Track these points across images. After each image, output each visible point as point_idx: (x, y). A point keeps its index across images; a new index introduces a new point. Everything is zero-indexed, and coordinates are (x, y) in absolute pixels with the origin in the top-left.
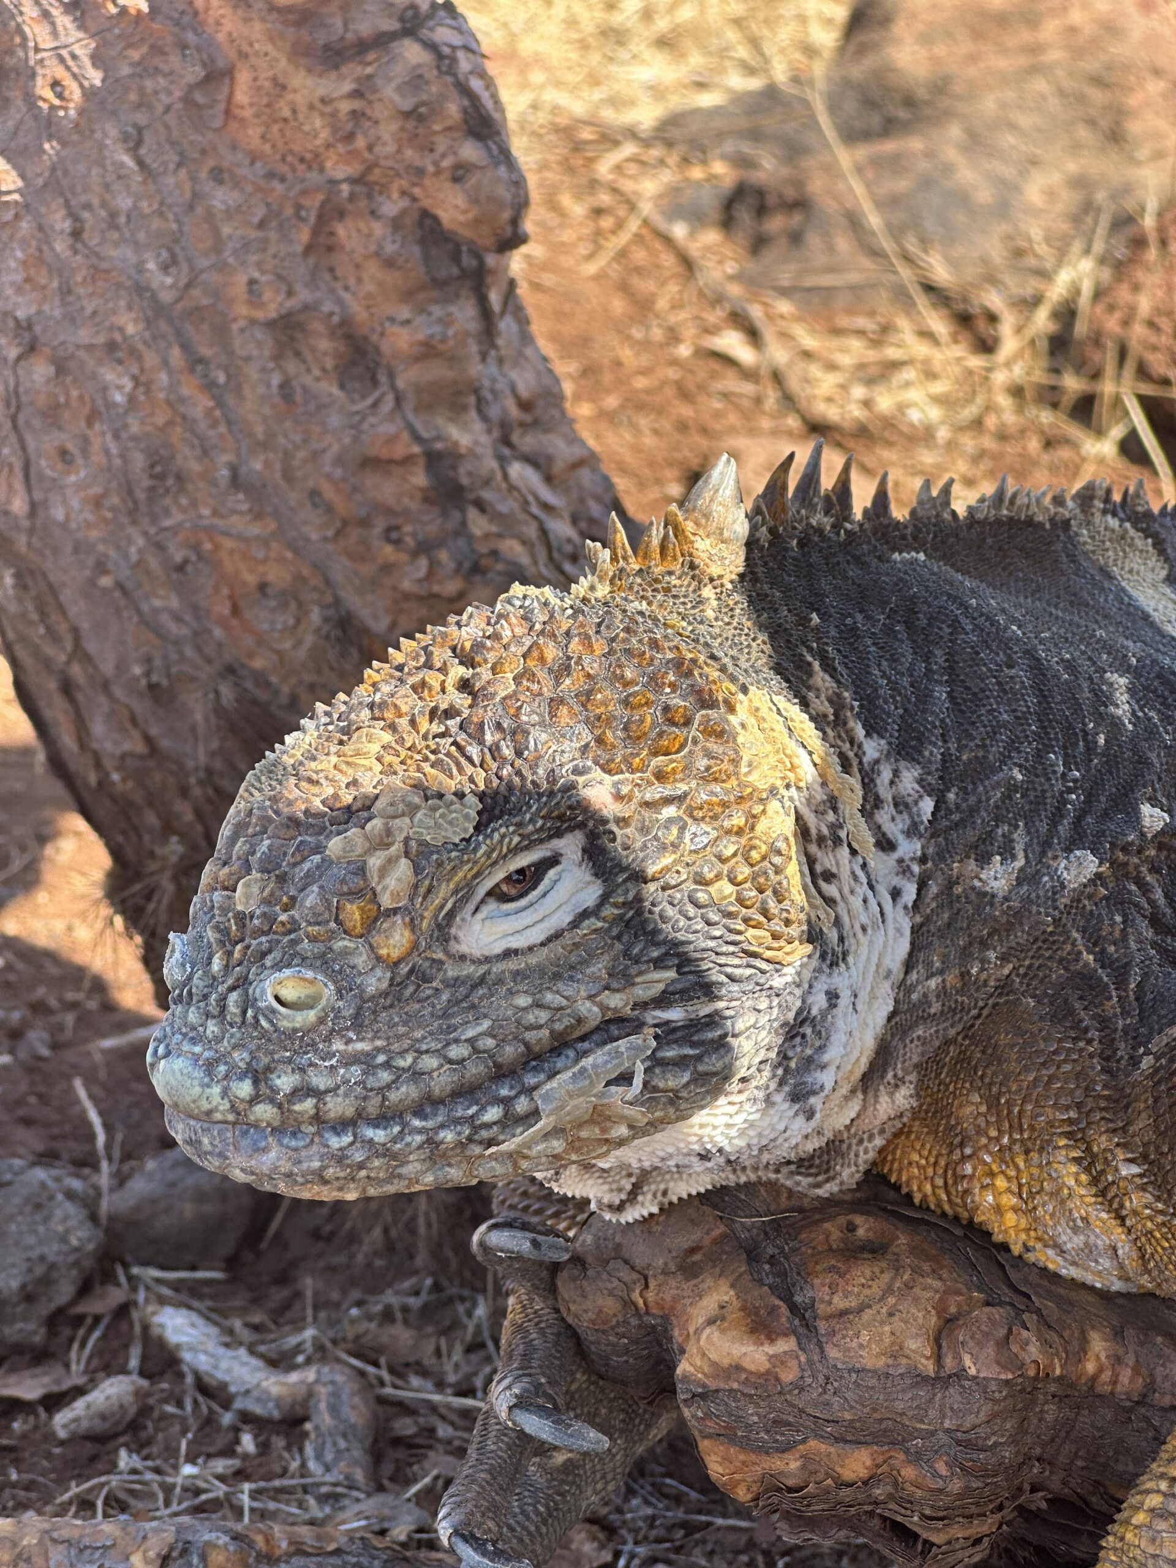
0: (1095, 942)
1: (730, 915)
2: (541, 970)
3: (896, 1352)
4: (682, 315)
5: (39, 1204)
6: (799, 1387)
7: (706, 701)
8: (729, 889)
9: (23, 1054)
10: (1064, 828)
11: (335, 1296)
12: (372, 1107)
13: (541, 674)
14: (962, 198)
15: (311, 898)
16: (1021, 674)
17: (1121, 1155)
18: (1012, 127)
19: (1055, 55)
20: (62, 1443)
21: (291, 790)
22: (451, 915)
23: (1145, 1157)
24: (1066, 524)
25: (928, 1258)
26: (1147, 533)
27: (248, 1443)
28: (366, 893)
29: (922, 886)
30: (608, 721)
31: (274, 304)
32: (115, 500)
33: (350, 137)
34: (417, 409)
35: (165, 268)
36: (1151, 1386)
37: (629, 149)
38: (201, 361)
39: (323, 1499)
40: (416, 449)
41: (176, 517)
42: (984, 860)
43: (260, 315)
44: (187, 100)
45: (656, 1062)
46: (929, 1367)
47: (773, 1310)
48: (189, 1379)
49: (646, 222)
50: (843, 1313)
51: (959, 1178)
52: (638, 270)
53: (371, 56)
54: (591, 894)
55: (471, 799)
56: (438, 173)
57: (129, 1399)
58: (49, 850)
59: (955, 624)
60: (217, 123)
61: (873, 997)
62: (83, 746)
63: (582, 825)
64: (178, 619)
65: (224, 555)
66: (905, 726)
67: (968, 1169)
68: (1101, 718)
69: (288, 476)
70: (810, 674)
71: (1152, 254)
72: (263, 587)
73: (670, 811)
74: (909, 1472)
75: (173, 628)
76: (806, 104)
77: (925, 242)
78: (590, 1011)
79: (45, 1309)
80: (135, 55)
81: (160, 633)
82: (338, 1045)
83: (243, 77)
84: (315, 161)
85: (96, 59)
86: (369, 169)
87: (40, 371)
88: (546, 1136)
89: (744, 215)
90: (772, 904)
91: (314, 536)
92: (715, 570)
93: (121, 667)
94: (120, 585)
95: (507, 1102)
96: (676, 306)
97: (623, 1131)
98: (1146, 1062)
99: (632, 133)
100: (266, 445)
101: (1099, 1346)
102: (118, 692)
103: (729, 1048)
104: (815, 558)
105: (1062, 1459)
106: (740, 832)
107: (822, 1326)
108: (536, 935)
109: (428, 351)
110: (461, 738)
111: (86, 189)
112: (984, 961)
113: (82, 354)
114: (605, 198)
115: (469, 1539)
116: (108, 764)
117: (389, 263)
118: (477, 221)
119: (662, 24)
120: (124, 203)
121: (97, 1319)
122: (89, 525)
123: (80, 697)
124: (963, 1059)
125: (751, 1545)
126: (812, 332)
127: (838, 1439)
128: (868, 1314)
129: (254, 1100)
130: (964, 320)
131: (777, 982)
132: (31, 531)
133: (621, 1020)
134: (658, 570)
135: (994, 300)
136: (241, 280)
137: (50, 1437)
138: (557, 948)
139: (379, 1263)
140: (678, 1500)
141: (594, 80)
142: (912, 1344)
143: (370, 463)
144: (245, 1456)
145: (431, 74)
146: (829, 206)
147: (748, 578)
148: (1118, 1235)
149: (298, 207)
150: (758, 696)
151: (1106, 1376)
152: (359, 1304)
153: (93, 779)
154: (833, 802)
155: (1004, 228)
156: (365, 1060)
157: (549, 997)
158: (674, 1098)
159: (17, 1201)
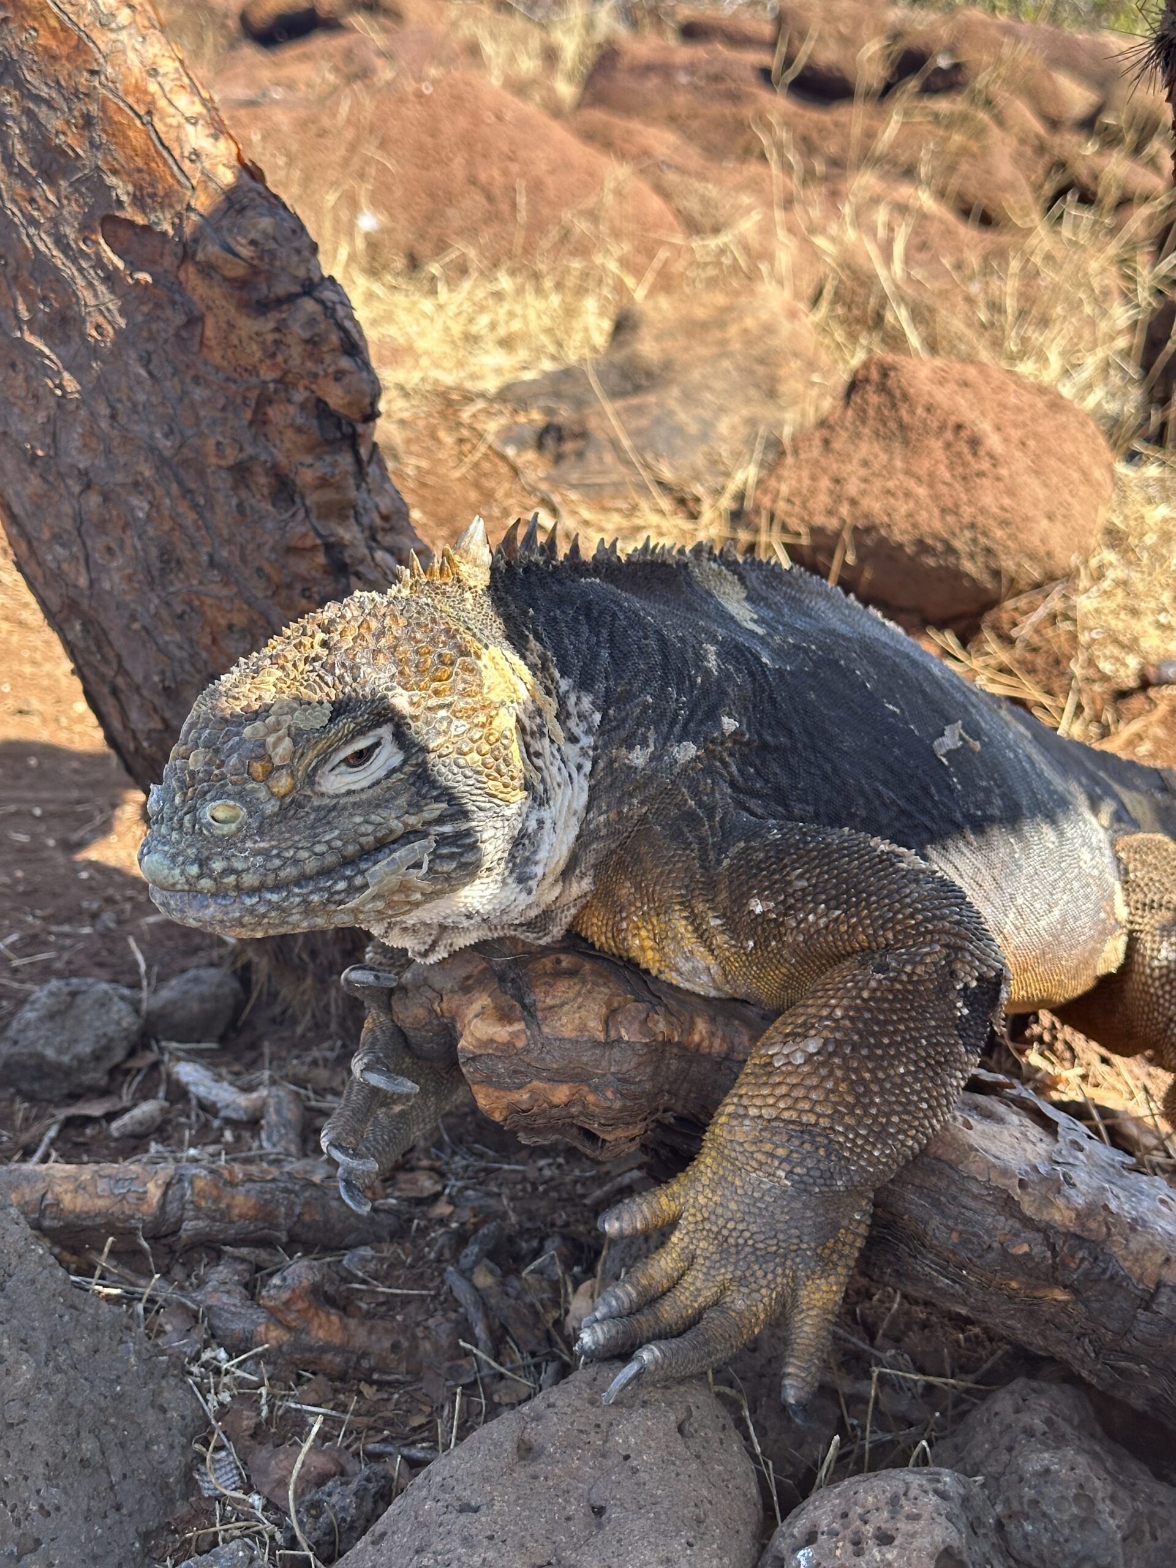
0: (696, 794)
1: (478, 773)
2: (369, 803)
3: (583, 1028)
4: (512, 501)
5: (103, 1003)
6: (527, 1050)
7: (464, 653)
8: (477, 757)
9: (99, 926)
10: (677, 729)
11: (284, 1054)
12: (270, 880)
13: (368, 637)
14: (679, 430)
15: (233, 760)
16: (652, 643)
17: (710, 914)
18: (708, 388)
19: (736, 346)
20: (116, 1140)
21: (223, 703)
22: (315, 769)
23: (724, 915)
24: (686, 565)
25: (601, 976)
26: (734, 572)
27: (228, 1136)
28: (264, 756)
29: (595, 763)
30: (407, 662)
31: (232, 456)
32: (141, 577)
33: (273, 355)
34: (319, 518)
35: (166, 436)
36: (732, 1049)
37: (480, 404)
38: (190, 491)
39: (271, 1163)
40: (318, 541)
41: (178, 585)
42: (631, 748)
43: (223, 463)
44: (177, 335)
45: (436, 856)
46: (601, 1037)
47: (512, 1007)
48: (194, 1102)
49: (490, 447)
50: (551, 1007)
51: (620, 931)
52: (485, 475)
53: (285, 307)
54: (397, 759)
55: (327, 705)
56: (326, 375)
57: (157, 1114)
58: (118, 812)
59: (614, 616)
60: (195, 349)
61: (566, 826)
62: (125, 726)
63: (391, 720)
64: (181, 648)
65: (206, 608)
66: (584, 671)
67: (624, 925)
68: (699, 668)
69: (244, 560)
70: (527, 641)
71: (790, 460)
72: (230, 627)
73: (442, 713)
74: (591, 1098)
75: (178, 653)
76: (584, 373)
77: (658, 456)
78: (397, 826)
79: (107, 1064)
80: (145, 309)
81: (170, 657)
82: (249, 844)
83: (210, 322)
84: (254, 371)
85: (122, 312)
86: (286, 373)
87: (94, 500)
88: (374, 898)
89: (550, 442)
90: (503, 767)
91: (260, 595)
92: (472, 583)
93: (147, 678)
94: (144, 628)
95: (349, 879)
96: (508, 495)
97: (418, 896)
98: (726, 863)
99: (482, 395)
100: (229, 541)
101: (702, 1026)
102: (145, 692)
103: (479, 849)
104: (533, 579)
105: (682, 1093)
106: (483, 726)
107: (540, 1015)
108: (365, 783)
109: (324, 483)
110: (322, 672)
111: (118, 390)
112: (631, 804)
113: (119, 489)
114: (465, 433)
115: (338, 1147)
116: (141, 736)
117: (299, 430)
118: (350, 404)
119: (502, 332)
120: (141, 397)
121: (139, 1071)
122: (124, 592)
123: (122, 697)
124: (620, 862)
125: (525, 1179)
126: (589, 509)
127: (550, 1080)
128: (566, 1008)
129: (200, 876)
130: (682, 502)
131: (507, 812)
132: (91, 597)
133: (415, 832)
134: (438, 583)
135: (699, 490)
136: (211, 443)
137: (109, 1137)
138: (378, 790)
139: (310, 1035)
140: (481, 1156)
141: (460, 364)
142: (591, 1024)
143: (291, 550)
144: (227, 1143)
145: (320, 318)
146: (599, 435)
147: (493, 588)
148: (710, 961)
149: (245, 398)
150: (494, 650)
151: (706, 1043)
152: (298, 1057)
153: (132, 746)
154: (539, 712)
155: (705, 448)
156: (266, 853)
157: (373, 817)
158: (448, 878)
159: (90, 1002)
